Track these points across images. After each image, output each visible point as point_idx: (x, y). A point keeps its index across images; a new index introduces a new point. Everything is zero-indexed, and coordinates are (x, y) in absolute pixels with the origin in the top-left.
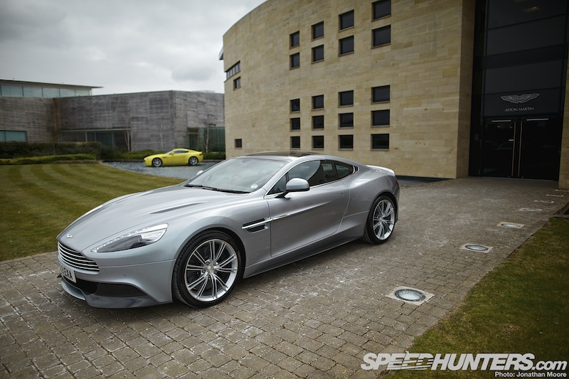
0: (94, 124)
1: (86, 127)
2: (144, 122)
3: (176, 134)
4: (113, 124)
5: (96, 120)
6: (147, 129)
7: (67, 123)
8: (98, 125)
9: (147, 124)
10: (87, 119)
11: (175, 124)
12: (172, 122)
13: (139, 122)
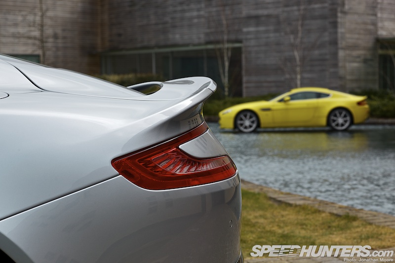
0: (170, 36)
1: (153, 43)
2: (271, 28)
3: (341, 54)
4: (207, 34)
5: (174, 27)
6: (278, 44)
7: (120, 35)
8: (176, 37)
9: (276, 31)
10: (157, 24)
11: (340, 30)
12: (335, 24)
13: (262, 28)
